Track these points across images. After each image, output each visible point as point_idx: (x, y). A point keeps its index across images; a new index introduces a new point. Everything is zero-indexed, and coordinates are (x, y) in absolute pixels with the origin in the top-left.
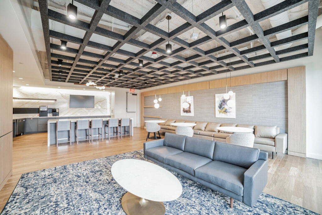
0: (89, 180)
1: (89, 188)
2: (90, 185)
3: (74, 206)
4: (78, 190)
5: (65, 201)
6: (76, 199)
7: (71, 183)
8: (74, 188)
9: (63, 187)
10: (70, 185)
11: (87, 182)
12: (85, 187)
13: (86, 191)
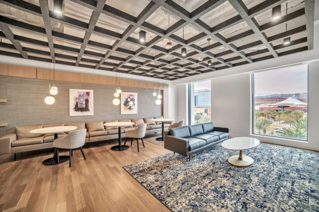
0: (241, 190)
1: (252, 185)
2: (247, 187)
3: (276, 184)
4: (262, 191)
5: (281, 191)
6: (270, 187)
7: (263, 204)
8: (265, 196)
9: (275, 207)
10: (265, 202)
11: (246, 191)
12: (253, 189)
13: (256, 185)
